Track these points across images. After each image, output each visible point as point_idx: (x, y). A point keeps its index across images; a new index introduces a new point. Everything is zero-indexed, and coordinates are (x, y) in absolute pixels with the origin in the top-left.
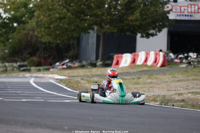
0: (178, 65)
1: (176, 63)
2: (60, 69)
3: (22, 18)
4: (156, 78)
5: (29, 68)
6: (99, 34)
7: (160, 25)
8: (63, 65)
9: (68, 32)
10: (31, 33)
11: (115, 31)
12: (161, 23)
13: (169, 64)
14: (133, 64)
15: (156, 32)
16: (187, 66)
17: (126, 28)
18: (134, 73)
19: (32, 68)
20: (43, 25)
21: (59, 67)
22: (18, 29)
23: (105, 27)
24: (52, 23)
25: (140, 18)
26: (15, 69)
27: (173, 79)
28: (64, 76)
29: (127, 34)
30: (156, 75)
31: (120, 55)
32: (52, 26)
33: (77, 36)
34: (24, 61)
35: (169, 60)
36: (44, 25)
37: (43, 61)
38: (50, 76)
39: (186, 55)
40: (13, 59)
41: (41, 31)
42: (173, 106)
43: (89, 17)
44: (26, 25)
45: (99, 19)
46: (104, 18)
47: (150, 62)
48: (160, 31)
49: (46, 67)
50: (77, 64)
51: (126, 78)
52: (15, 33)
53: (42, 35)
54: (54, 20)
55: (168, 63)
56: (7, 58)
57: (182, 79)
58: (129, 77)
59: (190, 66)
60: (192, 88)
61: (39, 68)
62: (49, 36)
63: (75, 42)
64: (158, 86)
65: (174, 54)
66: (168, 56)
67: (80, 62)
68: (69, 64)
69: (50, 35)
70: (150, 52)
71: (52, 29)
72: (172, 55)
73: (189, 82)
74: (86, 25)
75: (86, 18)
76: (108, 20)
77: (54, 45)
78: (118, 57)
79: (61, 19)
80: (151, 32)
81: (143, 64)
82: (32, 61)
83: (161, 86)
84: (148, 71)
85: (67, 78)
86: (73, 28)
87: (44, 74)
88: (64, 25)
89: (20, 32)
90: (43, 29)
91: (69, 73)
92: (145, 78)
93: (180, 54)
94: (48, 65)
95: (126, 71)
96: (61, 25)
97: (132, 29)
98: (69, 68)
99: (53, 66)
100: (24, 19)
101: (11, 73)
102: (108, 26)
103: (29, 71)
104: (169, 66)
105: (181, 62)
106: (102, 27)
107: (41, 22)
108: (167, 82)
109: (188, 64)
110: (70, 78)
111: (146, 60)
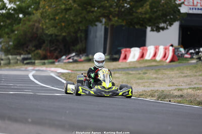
0: (188, 61)
1: (186, 58)
2: (65, 63)
3: (28, 9)
4: (163, 74)
5: (33, 61)
6: (107, 27)
7: (171, 18)
8: (69, 58)
9: (75, 25)
10: (37, 24)
11: (124, 24)
12: (172, 17)
13: (179, 60)
14: (142, 59)
15: (167, 26)
16: (197, 62)
17: (135, 20)
18: (141, 68)
19: (37, 61)
20: (47, 17)
21: (65, 61)
22: (24, 21)
23: (113, 19)
24: (57, 15)
25: (149, 10)
26: (19, 62)
27: (181, 74)
28: (67, 69)
29: (136, 27)
30: (164, 71)
31: (128, 49)
32: (57, 18)
33: (84, 28)
34: (29, 53)
35: (179, 55)
36: (49, 16)
37: (49, 54)
38: (53, 69)
39: (197, 50)
40: (18, 51)
41: (46, 23)
42: (170, 101)
43: (96, 9)
44: (32, 16)
45: (107, 11)
46: (112, 10)
47: (159, 57)
48: (171, 24)
49: (51, 61)
50: (83, 58)
51: (131, 72)
52: (21, 25)
53: (46, 27)
54: (59, 11)
55: (178, 58)
56: (11, 51)
57: (190, 74)
58: (134, 72)
59: (200, 62)
60: (195, 84)
61: (43, 61)
62: (54, 28)
63: (83, 35)
64: (161, 81)
65: (185, 49)
66: (178, 51)
67: (87, 55)
68: (76, 58)
69: (56, 27)
70: (159, 46)
71: (57, 21)
72: (182, 50)
73: (195, 77)
74: (93, 17)
75: (93, 9)
76: (116, 13)
77: (60, 38)
78: (125, 51)
79: (67, 10)
80: (162, 25)
81: (151, 59)
82: (37, 54)
83: (164, 82)
84: (156, 66)
85: (70, 71)
86: (79, 20)
87: (47, 67)
88: (70, 16)
89: (25, 24)
90: (47, 21)
91: (74, 67)
92: (151, 74)
93: (191, 49)
94: (54, 59)
95: (133, 66)
96: (67, 16)
97: (141, 22)
98: (75, 61)
99: (60, 59)
100: (30, 9)
101: (14, 66)
102: (116, 19)
103: (33, 64)
104: (179, 61)
105: (192, 58)
106: (110, 20)
107: (46, 13)
108: (173, 78)
109: (198, 60)
110: (73, 72)
111: (155, 55)
